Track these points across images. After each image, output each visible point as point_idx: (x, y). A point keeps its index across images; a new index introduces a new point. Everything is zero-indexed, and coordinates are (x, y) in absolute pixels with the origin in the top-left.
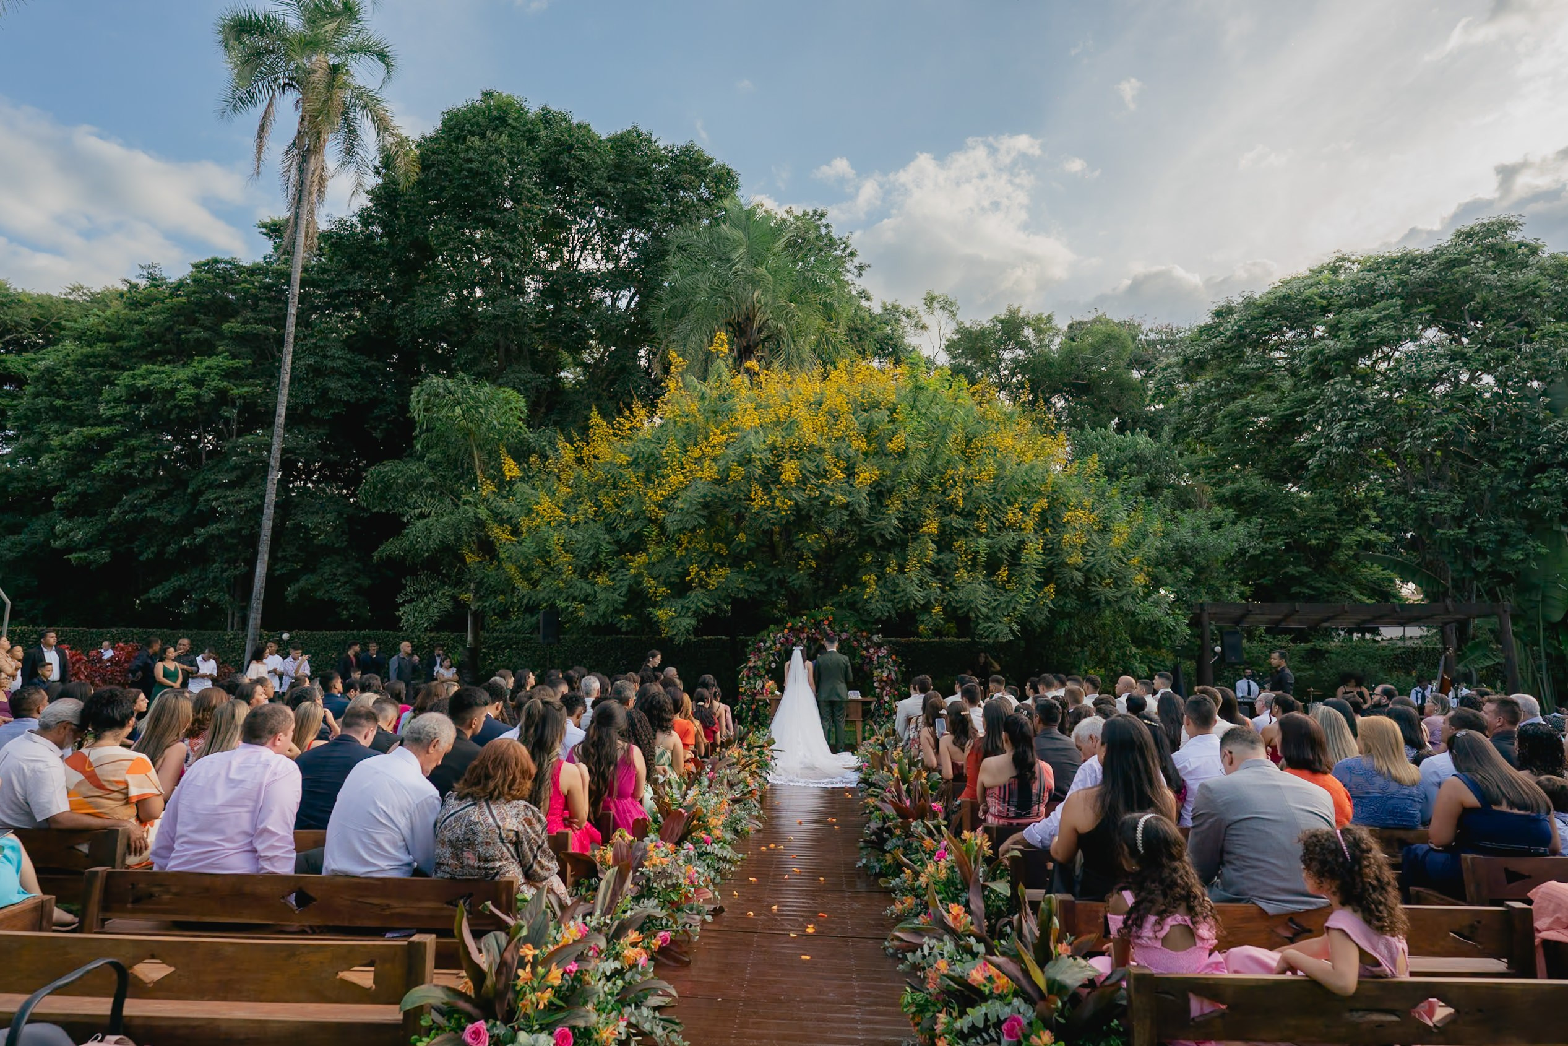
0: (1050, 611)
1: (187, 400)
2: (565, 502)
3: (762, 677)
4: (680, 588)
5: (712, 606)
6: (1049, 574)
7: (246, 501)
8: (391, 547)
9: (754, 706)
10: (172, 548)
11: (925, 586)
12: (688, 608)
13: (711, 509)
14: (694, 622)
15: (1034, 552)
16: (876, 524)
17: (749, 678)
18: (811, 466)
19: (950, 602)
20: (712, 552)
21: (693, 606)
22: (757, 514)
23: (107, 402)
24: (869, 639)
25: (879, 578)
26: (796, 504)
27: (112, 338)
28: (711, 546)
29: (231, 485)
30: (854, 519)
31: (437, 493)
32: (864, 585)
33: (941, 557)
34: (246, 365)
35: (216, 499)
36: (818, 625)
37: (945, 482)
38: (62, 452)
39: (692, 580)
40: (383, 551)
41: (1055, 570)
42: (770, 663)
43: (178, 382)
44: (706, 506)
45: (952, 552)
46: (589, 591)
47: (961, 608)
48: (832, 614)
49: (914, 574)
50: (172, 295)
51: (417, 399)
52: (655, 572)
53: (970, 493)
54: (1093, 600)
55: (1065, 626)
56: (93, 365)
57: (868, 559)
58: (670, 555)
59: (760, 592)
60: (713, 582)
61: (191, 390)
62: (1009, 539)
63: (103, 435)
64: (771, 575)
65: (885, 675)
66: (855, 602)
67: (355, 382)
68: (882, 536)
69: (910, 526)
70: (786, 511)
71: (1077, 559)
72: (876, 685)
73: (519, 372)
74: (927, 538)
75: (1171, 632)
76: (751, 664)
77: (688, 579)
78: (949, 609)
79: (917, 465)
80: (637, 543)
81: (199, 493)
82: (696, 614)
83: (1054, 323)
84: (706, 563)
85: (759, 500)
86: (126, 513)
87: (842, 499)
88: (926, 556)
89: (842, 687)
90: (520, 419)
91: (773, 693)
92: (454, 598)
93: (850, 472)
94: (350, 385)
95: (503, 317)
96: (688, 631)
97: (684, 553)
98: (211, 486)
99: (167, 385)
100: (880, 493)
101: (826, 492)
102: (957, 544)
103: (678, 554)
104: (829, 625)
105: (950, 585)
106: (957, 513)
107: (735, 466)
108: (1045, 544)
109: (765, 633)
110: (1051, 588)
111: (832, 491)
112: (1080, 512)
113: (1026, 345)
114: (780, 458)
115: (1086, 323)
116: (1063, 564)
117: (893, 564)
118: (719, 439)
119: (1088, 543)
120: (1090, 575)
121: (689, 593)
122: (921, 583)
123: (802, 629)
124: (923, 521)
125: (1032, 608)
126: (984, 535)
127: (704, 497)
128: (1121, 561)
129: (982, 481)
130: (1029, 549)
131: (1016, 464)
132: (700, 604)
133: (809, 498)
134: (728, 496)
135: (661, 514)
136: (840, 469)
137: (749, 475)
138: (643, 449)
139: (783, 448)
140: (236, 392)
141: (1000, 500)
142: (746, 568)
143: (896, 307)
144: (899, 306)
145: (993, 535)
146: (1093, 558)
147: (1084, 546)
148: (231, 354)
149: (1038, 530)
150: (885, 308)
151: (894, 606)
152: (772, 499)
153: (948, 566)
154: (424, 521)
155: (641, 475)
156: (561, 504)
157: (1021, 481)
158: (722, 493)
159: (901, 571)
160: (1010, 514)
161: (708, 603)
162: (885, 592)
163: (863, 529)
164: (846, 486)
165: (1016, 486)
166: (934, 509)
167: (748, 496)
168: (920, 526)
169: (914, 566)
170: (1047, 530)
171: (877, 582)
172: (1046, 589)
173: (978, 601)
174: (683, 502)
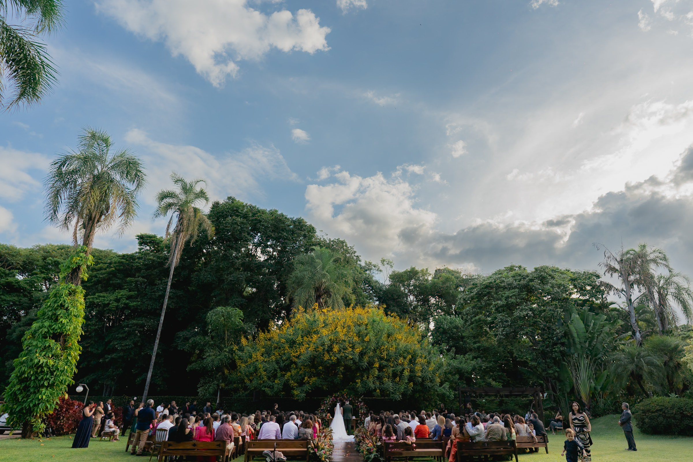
0: (412, 391)
1: (114, 308)
3: (325, 413)
4: (301, 383)
5: (311, 390)
6: (411, 379)
7: (129, 345)
8: (193, 366)
11: (375, 383)
12: (303, 390)
14: (305, 395)
15: (406, 373)
16: (360, 364)
17: (321, 413)
18: (342, 346)
19: (382, 388)
20: (311, 372)
21: (305, 390)
22: (326, 361)
24: (358, 400)
25: (361, 380)
26: (338, 358)
28: (310, 370)
29: (123, 339)
30: (355, 363)
31: (214, 348)
32: (357, 383)
33: (380, 374)
34: (135, 294)
35: (117, 344)
36: (343, 395)
37: (381, 350)
39: (306, 382)
40: (191, 368)
41: (413, 378)
43: (110, 300)
44: (311, 358)
45: (383, 372)
46: (271, 384)
47: (385, 390)
48: (347, 392)
49: (371, 379)
51: (211, 314)
52: (294, 378)
53: (389, 353)
54: (425, 387)
55: (417, 395)
57: (358, 374)
58: (298, 372)
60: (311, 382)
61: (115, 304)
62: (400, 368)
65: (362, 411)
66: (354, 388)
68: (362, 368)
69: (371, 364)
70: (334, 361)
71: (420, 374)
72: (360, 415)
75: (448, 397)
76: (322, 408)
77: (304, 381)
78: (381, 390)
79: (373, 346)
80: (286, 368)
81: (110, 342)
82: (306, 392)
83: (428, 271)
84: (309, 376)
85: (327, 357)
87: (351, 357)
88: (375, 374)
89: (350, 415)
90: (240, 319)
91: (329, 417)
93: (353, 347)
94: (173, 302)
95: (234, 281)
96: (303, 398)
98: (115, 339)
99: (106, 302)
100: (362, 354)
101: (346, 354)
102: (384, 370)
105: (382, 383)
106: (384, 360)
107: (320, 346)
108: (411, 369)
109: (326, 398)
110: (412, 384)
111: (348, 354)
112: (420, 360)
113: (418, 279)
114: (333, 344)
115: (441, 270)
116: (415, 376)
117: (365, 376)
118: (315, 337)
119: (423, 369)
120: (424, 379)
121: (304, 385)
122: (373, 382)
123: (338, 397)
124: (374, 363)
125: (406, 390)
126: (392, 367)
127: (310, 356)
128: (434, 374)
129: (392, 350)
130: (405, 371)
131: (402, 344)
132: (307, 389)
133: (341, 356)
134: (317, 355)
135: (296, 360)
136: (350, 347)
137: (324, 349)
138: (289, 337)
139: (333, 340)
140: (131, 304)
141: (397, 356)
142: (321, 377)
143: (370, 263)
144: (371, 263)
145: (395, 367)
146: (424, 374)
147: (422, 370)
148: (129, 289)
149: (409, 365)
150: (366, 264)
151: (365, 390)
152: (331, 357)
153: (382, 377)
154: (211, 358)
155: (289, 346)
156: (261, 354)
157: (403, 350)
158: (315, 354)
159: (367, 379)
160: (399, 361)
161: (310, 388)
162: (363, 385)
163: (357, 366)
164: (352, 353)
165: (401, 352)
166: (378, 359)
167: (323, 356)
168: (373, 365)
169: (371, 377)
170: (412, 365)
171: (360, 382)
172: (410, 384)
173: (390, 388)
174: (304, 357)
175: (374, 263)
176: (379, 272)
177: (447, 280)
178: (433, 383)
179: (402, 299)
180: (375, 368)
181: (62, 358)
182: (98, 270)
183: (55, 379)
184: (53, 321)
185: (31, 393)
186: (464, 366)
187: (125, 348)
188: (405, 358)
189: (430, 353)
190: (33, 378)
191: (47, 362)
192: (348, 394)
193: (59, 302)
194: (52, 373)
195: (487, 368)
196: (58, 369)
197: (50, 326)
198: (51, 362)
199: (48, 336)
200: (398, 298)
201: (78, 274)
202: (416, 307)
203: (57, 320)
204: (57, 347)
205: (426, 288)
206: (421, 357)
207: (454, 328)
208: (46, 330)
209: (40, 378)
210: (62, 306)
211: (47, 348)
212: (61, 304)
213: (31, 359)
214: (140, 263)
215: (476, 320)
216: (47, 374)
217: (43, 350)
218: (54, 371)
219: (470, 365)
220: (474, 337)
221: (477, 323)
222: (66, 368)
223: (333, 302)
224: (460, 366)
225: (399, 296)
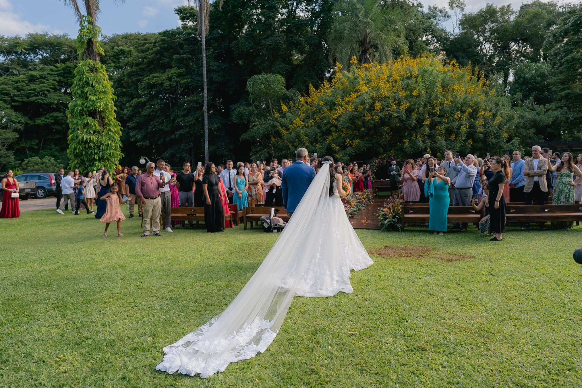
0: (471, 148)
1: (167, 86)
2: (304, 119)
4: (344, 147)
6: (470, 135)
8: (244, 136)
10: (168, 139)
11: (425, 142)
13: (352, 120)
14: (349, 158)
15: (464, 129)
16: (408, 122)
18: (385, 104)
19: (434, 147)
20: (353, 134)
21: (348, 153)
22: (368, 121)
23: (141, 89)
25: (410, 140)
26: (381, 117)
27: (137, 65)
28: (353, 132)
29: (184, 116)
30: (401, 120)
31: (259, 117)
32: (404, 143)
34: (184, 71)
35: (181, 121)
36: (389, 157)
37: (434, 105)
38: (130, 108)
39: (347, 144)
40: (243, 138)
41: (473, 134)
42: (374, 170)
43: (163, 80)
44: (351, 119)
45: (435, 129)
47: (437, 149)
48: (394, 153)
49: (420, 138)
50: (154, 46)
51: (249, 83)
52: (335, 142)
53: (443, 108)
54: (488, 144)
56: (132, 76)
57: (406, 134)
58: (340, 136)
59: (370, 147)
60: (354, 145)
61: (168, 83)
62: (456, 124)
63: (142, 101)
64: (374, 141)
66: (402, 149)
67: (221, 74)
68: (411, 126)
69: (420, 122)
70: (377, 120)
71: (481, 129)
73: (279, 65)
74: (425, 126)
78: (434, 150)
79: (423, 101)
80: (328, 133)
81: (174, 119)
82: (349, 155)
83: (511, 8)
84: (352, 138)
85: (368, 117)
86: (153, 128)
87: (395, 115)
88: (425, 132)
90: (283, 86)
92: (268, 152)
93: (399, 104)
94: (219, 75)
95: (272, 45)
96: (347, 161)
97: (344, 135)
98: (178, 116)
100: (409, 111)
101: (390, 112)
102: (437, 127)
103: (342, 135)
104: (393, 157)
105: (434, 141)
106: (437, 116)
107: (360, 106)
108: (470, 125)
109: (372, 160)
110: (470, 141)
111: (393, 112)
112: (483, 113)
113: (496, 21)
114: (375, 102)
115: (529, 5)
116: (476, 132)
117: (414, 135)
118: (354, 95)
119: (487, 123)
120: (486, 135)
121: (346, 149)
123: (384, 159)
124: (425, 120)
125: (463, 148)
126: (447, 123)
127: (350, 116)
128: (500, 129)
129: (447, 104)
130: (463, 127)
131: (461, 97)
133: (385, 115)
134: (359, 115)
135: (336, 123)
136: (395, 104)
137: (365, 108)
138: (329, 99)
139: (376, 97)
140: (182, 82)
141: (453, 110)
142: (365, 139)
143: (435, 8)
144: (437, 8)
145: (450, 123)
146: (487, 129)
147: (485, 125)
148: (178, 67)
149: (469, 120)
150: (430, 9)
152: (372, 116)
153: (434, 135)
154: (257, 127)
155: (329, 108)
156: (302, 120)
157: (461, 103)
158: (356, 115)
159: (416, 138)
160: (456, 116)
161: (353, 151)
162: (411, 145)
163: (404, 124)
164: (398, 110)
165: (459, 105)
166: (429, 115)
167: (364, 116)
168: (423, 122)
169: (420, 136)
170: (472, 119)
171: (409, 142)
172: (469, 141)
173: (443, 147)
174: (343, 119)
175: (440, 7)
176: (447, 18)
177: (536, 16)
178: (498, 139)
179: (473, 48)
181: (104, 134)
182: (146, 51)
183: (103, 153)
184: (84, 99)
185: (88, 166)
186: (543, 117)
187: (188, 124)
188: (463, 112)
189: (497, 105)
190: (84, 153)
191: (90, 138)
192: (395, 155)
193: (83, 80)
194: (99, 147)
195: (576, 119)
196: (103, 144)
197: (83, 104)
198: (94, 138)
199: (84, 113)
200: (469, 47)
201: (93, 49)
202: (492, 56)
203: (87, 98)
204: (95, 124)
205: (506, 30)
206: (485, 110)
207: (539, 76)
208: (80, 108)
209: (89, 152)
210: (87, 83)
211: (86, 125)
212: (86, 81)
213: (76, 136)
214: (181, 39)
215: (567, 60)
216: (95, 149)
217: (84, 127)
218: (100, 146)
219: (552, 116)
220: (563, 83)
221: (568, 63)
222: (109, 142)
223: (380, 56)
224: (538, 118)
225: (470, 46)
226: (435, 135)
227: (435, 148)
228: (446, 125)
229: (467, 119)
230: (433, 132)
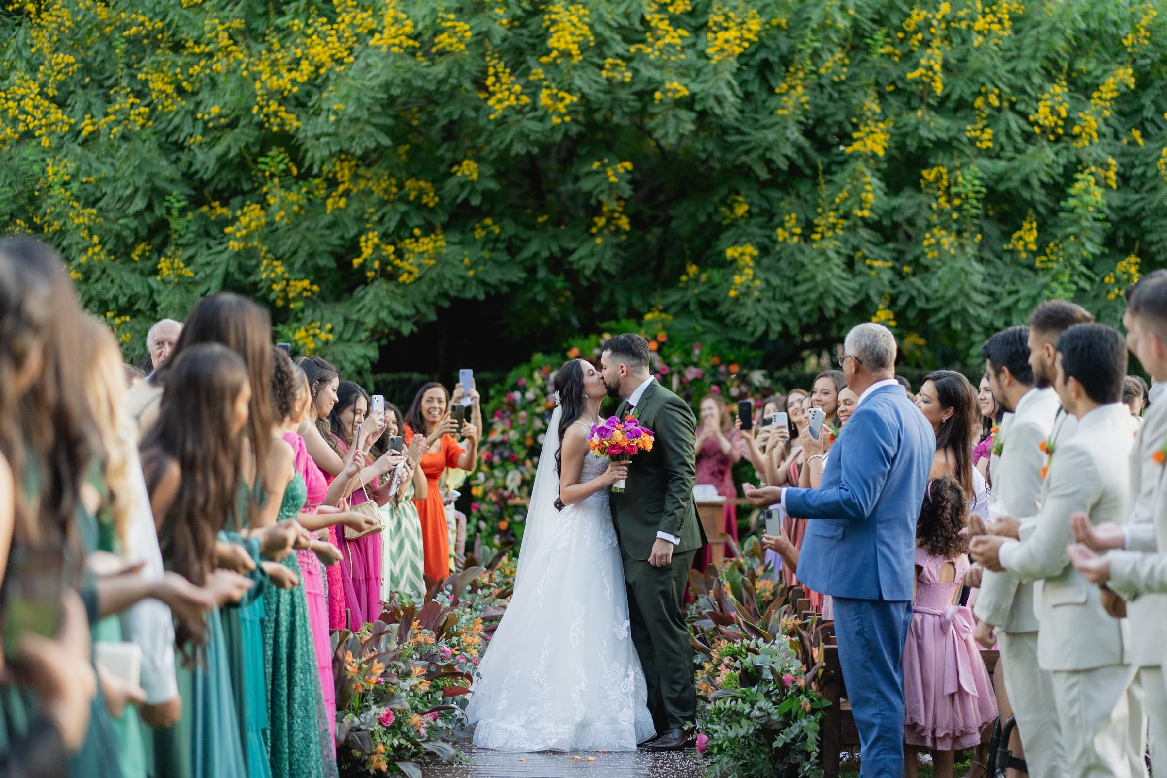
2: (61, 85)
4: (339, 278)
5: (408, 318)
6: (1129, 231)
9: (503, 525)
11: (859, 267)
12: (359, 324)
14: (372, 352)
15: (1093, 194)
16: (752, 135)
17: (491, 466)
19: (911, 301)
20: (404, 199)
21: (370, 321)
22: (502, 121)
24: (743, 379)
25: (764, 250)
26: (583, 97)
28: (401, 186)
30: (710, 124)
32: (730, 266)
33: (896, 202)
37: (908, 36)
39: (365, 264)
41: (1146, 223)
44: (390, 106)
45: (918, 188)
46: (138, 289)
47: (936, 311)
48: (665, 328)
49: (831, 240)
53: (963, 60)
57: (741, 210)
58: (312, 206)
59: (510, 284)
60: (410, 269)
62: (1044, 158)
64: (533, 247)
66: (716, 304)
68: (767, 162)
70: (561, 116)
76: (495, 437)
77: (356, 262)
78: (911, 314)
79: (842, 7)
80: (236, 181)
82: (376, 335)
84: (391, 224)
87: (677, 87)
88: (861, 204)
97: (343, 204)
101: (646, 72)
102: (929, 175)
103: (331, 205)
104: (659, 351)
105: (916, 262)
106: (930, 107)
109: (524, 369)
111: (661, 67)
116: (1159, 209)
117: (791, 220)
121: (359, 291)
122: (850, 264)
124: (856, 127)
126: (989, 154)
127: (387, 86)
130: (1084, 181)
132: (384, 314)
133: (611, 86)
134: (442, 82)
135: (293, 122)
136: (676, 21)
137: (482, 38)
141: (1026, 73)
142: (479, 234)
145: (1009, 152)
151: (793, 312)
152: (532, 89)
153: (911, 222)
155: (238, 24)
156: (51, 92)
157: (1069, 32)
158: (424, 77)
159: (806, 238)
160: (1043, 110)
161: (400, 309)
162: (775, 281)
163: (728, 147)
164: (689, 56)
165: (1060, 44)
166: (882, 97)
167: (480, 84)
168: (846, 138)
169: (833, 227)
170: (1137, 134)
171: (757, 261)
172: (1122, 266)
173: (969, 298)
174: (345, 98)
180: (860, 165)
226: (921, 222)
227: (921, 303)
228: (986, 162)
229: (1105, 129)
230: (906, 201)
